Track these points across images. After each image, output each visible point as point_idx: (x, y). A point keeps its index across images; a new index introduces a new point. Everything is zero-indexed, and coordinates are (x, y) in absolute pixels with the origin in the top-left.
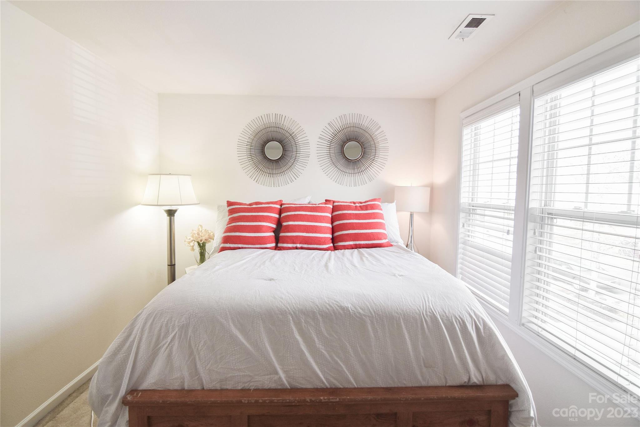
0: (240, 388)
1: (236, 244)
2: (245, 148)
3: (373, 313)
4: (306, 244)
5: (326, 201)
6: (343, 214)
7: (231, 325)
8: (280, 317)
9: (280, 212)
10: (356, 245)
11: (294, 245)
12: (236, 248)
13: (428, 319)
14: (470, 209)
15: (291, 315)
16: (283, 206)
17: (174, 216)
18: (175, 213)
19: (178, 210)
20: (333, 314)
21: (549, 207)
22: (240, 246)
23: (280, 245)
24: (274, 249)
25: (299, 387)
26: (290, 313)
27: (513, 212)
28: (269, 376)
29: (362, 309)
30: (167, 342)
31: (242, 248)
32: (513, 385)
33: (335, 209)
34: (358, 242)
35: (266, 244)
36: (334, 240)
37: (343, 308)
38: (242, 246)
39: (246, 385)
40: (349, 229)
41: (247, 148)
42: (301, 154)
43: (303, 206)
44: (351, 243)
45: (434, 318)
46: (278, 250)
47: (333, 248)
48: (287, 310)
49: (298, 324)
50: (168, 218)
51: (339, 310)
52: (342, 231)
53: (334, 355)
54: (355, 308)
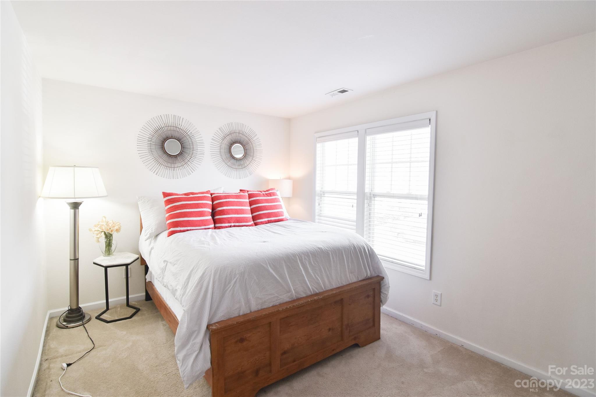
0: (271, 306)
1: (186, 227)
2: (147, 144)
3: (332, 249)
4: (237, 223)
5: (241, 190)
6: (257, 200)
7: (269, 268)
8: (293, 257)
9: (213, 200)
10: (268, 221)
11: (229, 224)
12: (185, 231)
13: (352, 248)
14: (321, 194)
15: (298, 256)
16: (213, 196)
17: (78, 209)
18: (79, 206)
19: (83, 203)
20: (316, 252)
21: (373, 192)
22: (189, 228)
23: (217, 225)
24: (214, 228)
25: (299, 297)
26: (297, 255)
27: (356, 195)
28: (285, 295)
29: (327, 248)
30: (231, 285)
31: (190, 230)
32: (380, 275)
33: (250, 196)
34: (270, 219)
35: (209, 225)
36: (254, 218)
37: (319, 248)
38: (190, 229)
39: (275, 302)
40: (264, 210)
41: (148, 143)
42: (198, 152)
43: (229, 195)
44: (266, 220)
45: (354, 247)
46: (218, 229)
47: (254, 224)
48: (296, 254)
49: (301, 260)
50: (72, 211)
51: (318, 249)
52: (258, 211)
53: (316, 275)
54: (324, 247)
